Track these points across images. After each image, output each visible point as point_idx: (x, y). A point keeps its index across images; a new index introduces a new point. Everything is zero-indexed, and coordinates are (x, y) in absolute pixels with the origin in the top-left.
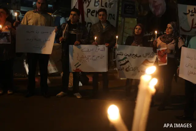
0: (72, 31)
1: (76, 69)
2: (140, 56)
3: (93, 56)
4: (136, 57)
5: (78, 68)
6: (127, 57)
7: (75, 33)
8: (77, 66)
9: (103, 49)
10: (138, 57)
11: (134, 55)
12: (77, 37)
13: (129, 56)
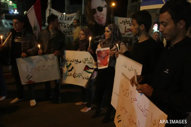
0: (17, 39)
1: (29, 81)
2: (80, 62)
3: (44, 66)
4: (77, 62)
5: (30, 80)
6: (71, 62)
7: (20, 41)
8: (28, 78)
9: (53, 58)
10: (79, 62)
11: (76, 61)
12: (22, 45)
13: (72, 62)
